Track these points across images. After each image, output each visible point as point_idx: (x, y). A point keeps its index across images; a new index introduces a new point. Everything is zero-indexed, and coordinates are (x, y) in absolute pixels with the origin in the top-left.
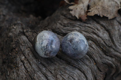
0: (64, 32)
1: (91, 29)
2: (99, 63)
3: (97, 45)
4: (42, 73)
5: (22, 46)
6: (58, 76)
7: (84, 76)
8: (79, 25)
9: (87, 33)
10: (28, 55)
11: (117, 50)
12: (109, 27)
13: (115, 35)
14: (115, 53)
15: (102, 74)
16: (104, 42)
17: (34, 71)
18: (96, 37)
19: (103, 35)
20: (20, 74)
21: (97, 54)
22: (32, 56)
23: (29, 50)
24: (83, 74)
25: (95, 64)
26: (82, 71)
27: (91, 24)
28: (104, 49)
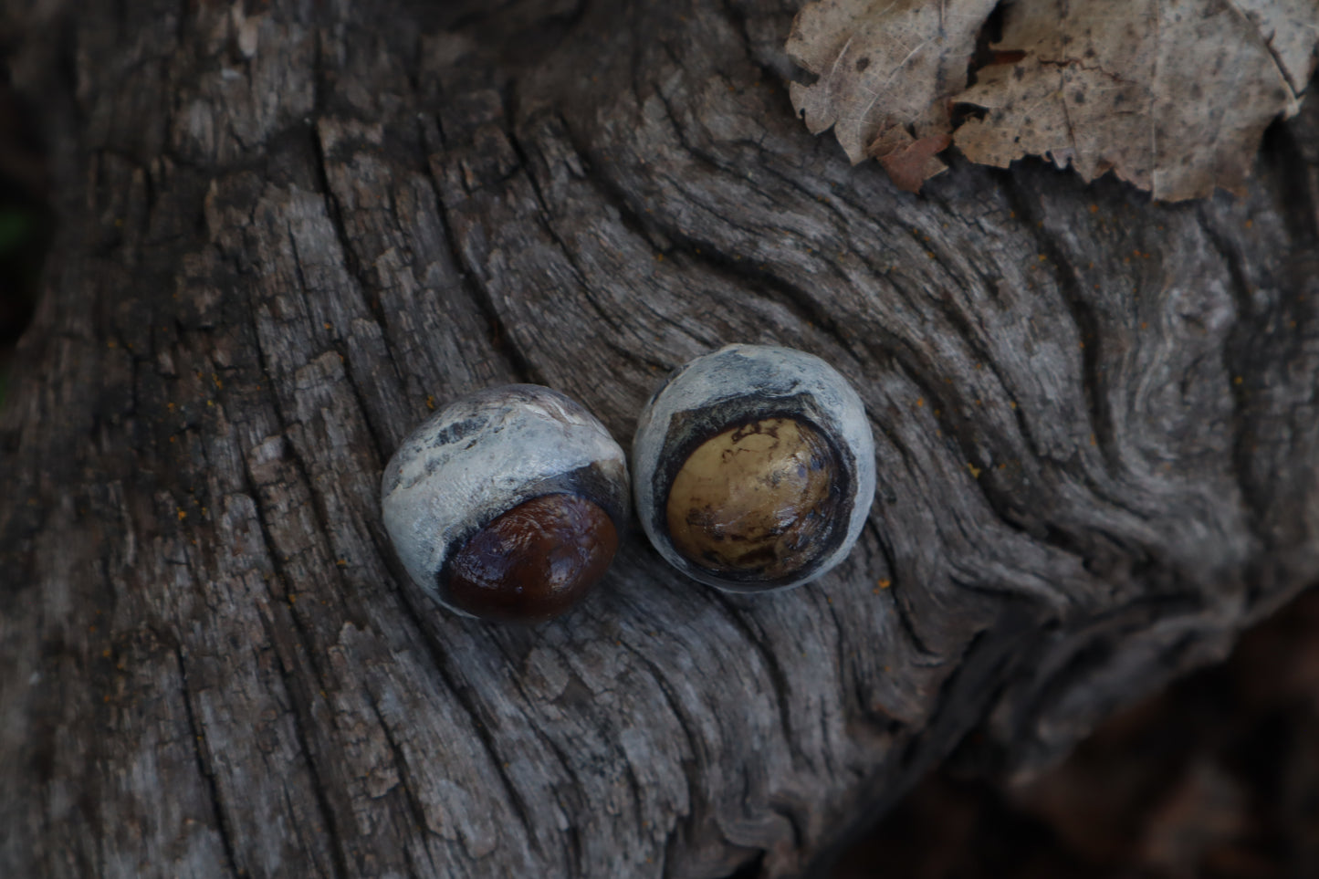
0: (686, 224)
1: (934, 267)
2: (925, 583)
3: (947, 431)
4: (408, 609)
5: (277, 318)
6: (534, 654)
7: (765, 678)
8: (837, 189)
9: (891, 290)
10: (318, 420)
11: (1124, 494)
13: (1135, 376)
14: (1098, 515)
15: (929, 666)
16: (1019, 415)
17: (338, 590)
18: (958, 357)
19: (1023, 354)
20: (224, 606)
21: (927, 509)
22: (347, 437)
23: (327, 377)
24: (757, 653)
25: (886, 589)
26: (759, 636)
27: (953, 215)
28: (1001, 479)
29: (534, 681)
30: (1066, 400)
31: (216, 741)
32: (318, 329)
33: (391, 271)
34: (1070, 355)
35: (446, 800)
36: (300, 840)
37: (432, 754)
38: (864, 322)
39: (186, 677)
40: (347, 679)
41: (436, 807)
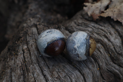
1: (104, 32)
2: (104, 69)
3: (106, 50)
4: (39, 66)
5: (29, 36)
6: (54, 72)
7: (83, 80)
8: (93, 26)
9: (99, 36)
10: (32, 46)
16: (114, 47)
17: (31, 62)
18: (107, 41)
19: (114, 40)
20: (17, 62)
21: (104, 59)
22: (35, 47)
23: (34, 42)
24: (82, 76)
25: (99, 70)
26: (82, 74)
27: (106, 27)
28: (112, 55)
29: (54, 75)
30: (120, 45)
31: (13, 78)
32: (33, 38)
34: (120, 40)
37: (40, 81)
38: (96, 39)
39: (11, 71)
40: (30, 71)
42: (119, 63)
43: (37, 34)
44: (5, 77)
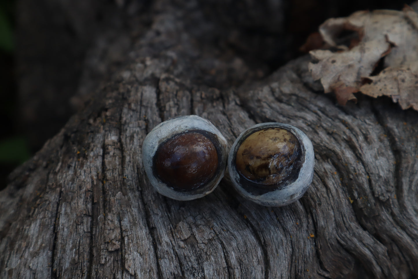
0: (268, 115)
1: (348, 132)
2: (327, 238)
3: (343, 184)
4: (142, 199)
5: (130, 109)
6: (181, 223)
7: (261, 259)
8: (320, 109)
9: (332, 139)
10: (132, 137)
12: (406, 144)
13: (413, 174)
15: (324, 276)
16: (370, 181)
17: (120, 184)
18: (351, 158)
19: (374, 159)
20: (81, 176)
21: (332, 211)
22: (140, 143)
23: (140, 127)
24: (261, 250)
25: (312, 238)
26: (263, 241)
27: (357, 118)
28: (360, 203)
29: (178, 232)
30: (387, 177)
31: (62, 220)
32: (142, 117)
33: (170, 107)
34: (390, 163)
35: (134, 260)
36: (79, 259)
37: (135, 242)
38: (321, 146)
39: (60, 199)
40: (113, 209)
41: (130, 261)
42: (375, 228)
43: (154, 106)
44: (39, 213)
